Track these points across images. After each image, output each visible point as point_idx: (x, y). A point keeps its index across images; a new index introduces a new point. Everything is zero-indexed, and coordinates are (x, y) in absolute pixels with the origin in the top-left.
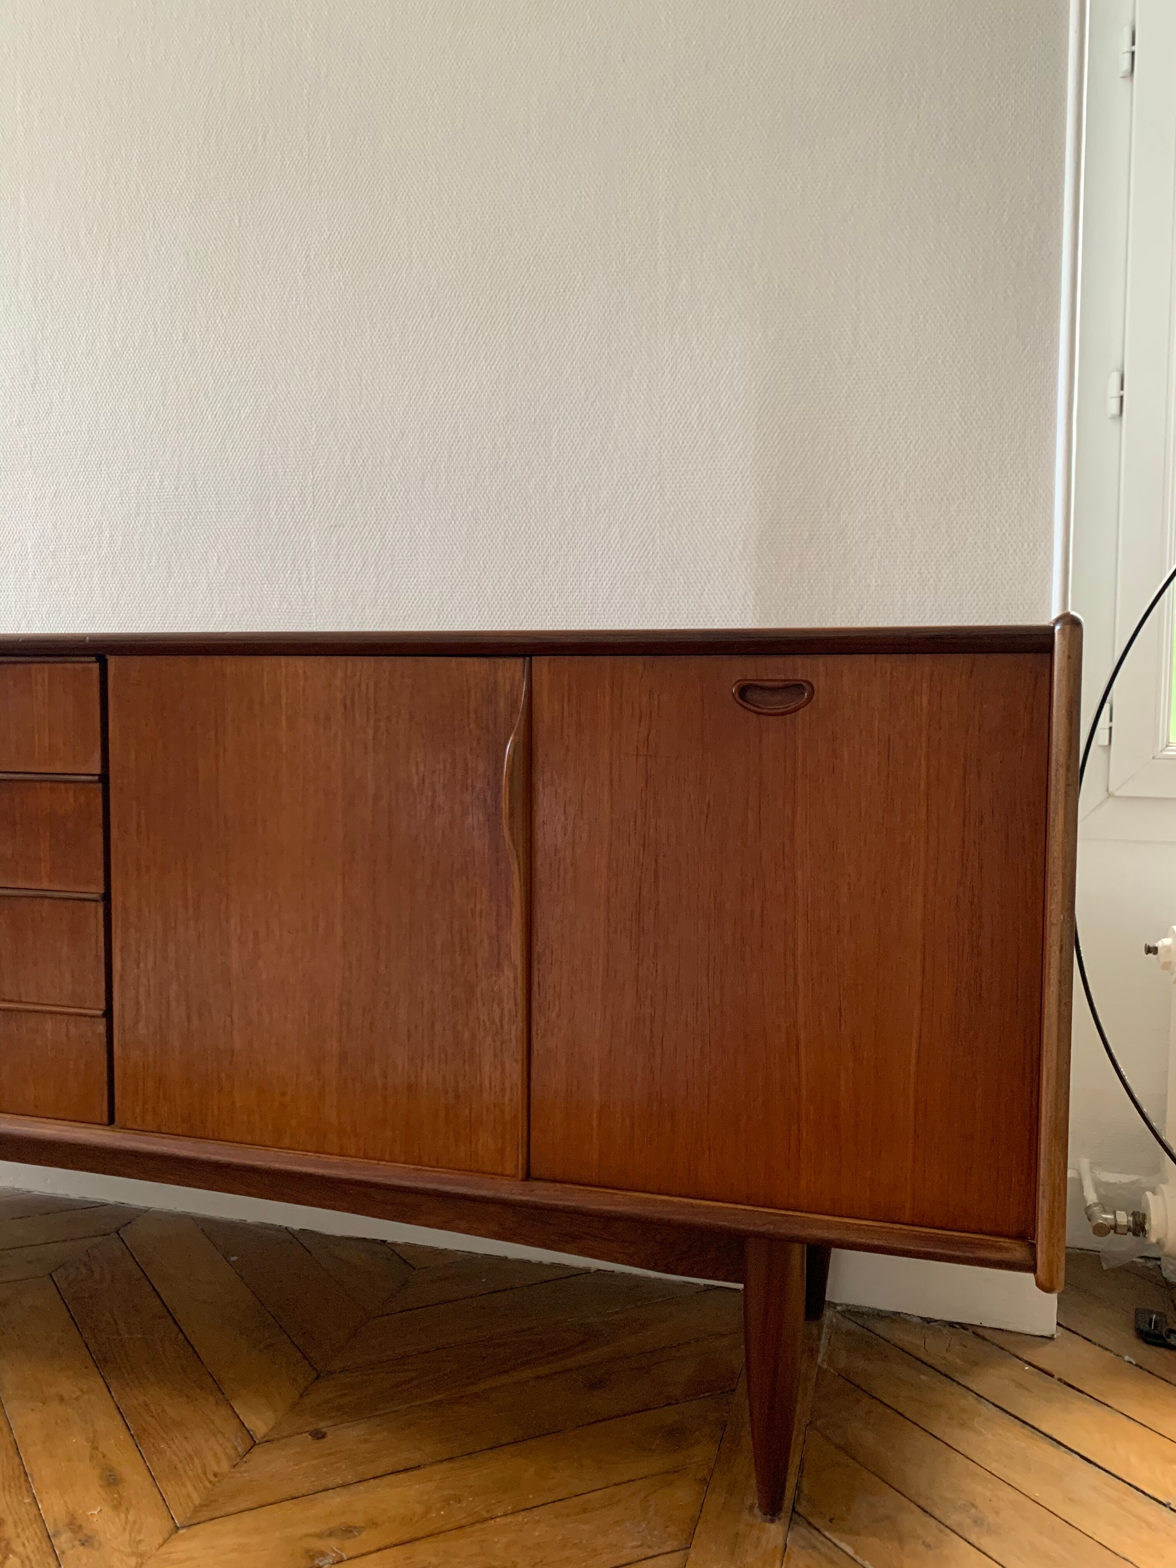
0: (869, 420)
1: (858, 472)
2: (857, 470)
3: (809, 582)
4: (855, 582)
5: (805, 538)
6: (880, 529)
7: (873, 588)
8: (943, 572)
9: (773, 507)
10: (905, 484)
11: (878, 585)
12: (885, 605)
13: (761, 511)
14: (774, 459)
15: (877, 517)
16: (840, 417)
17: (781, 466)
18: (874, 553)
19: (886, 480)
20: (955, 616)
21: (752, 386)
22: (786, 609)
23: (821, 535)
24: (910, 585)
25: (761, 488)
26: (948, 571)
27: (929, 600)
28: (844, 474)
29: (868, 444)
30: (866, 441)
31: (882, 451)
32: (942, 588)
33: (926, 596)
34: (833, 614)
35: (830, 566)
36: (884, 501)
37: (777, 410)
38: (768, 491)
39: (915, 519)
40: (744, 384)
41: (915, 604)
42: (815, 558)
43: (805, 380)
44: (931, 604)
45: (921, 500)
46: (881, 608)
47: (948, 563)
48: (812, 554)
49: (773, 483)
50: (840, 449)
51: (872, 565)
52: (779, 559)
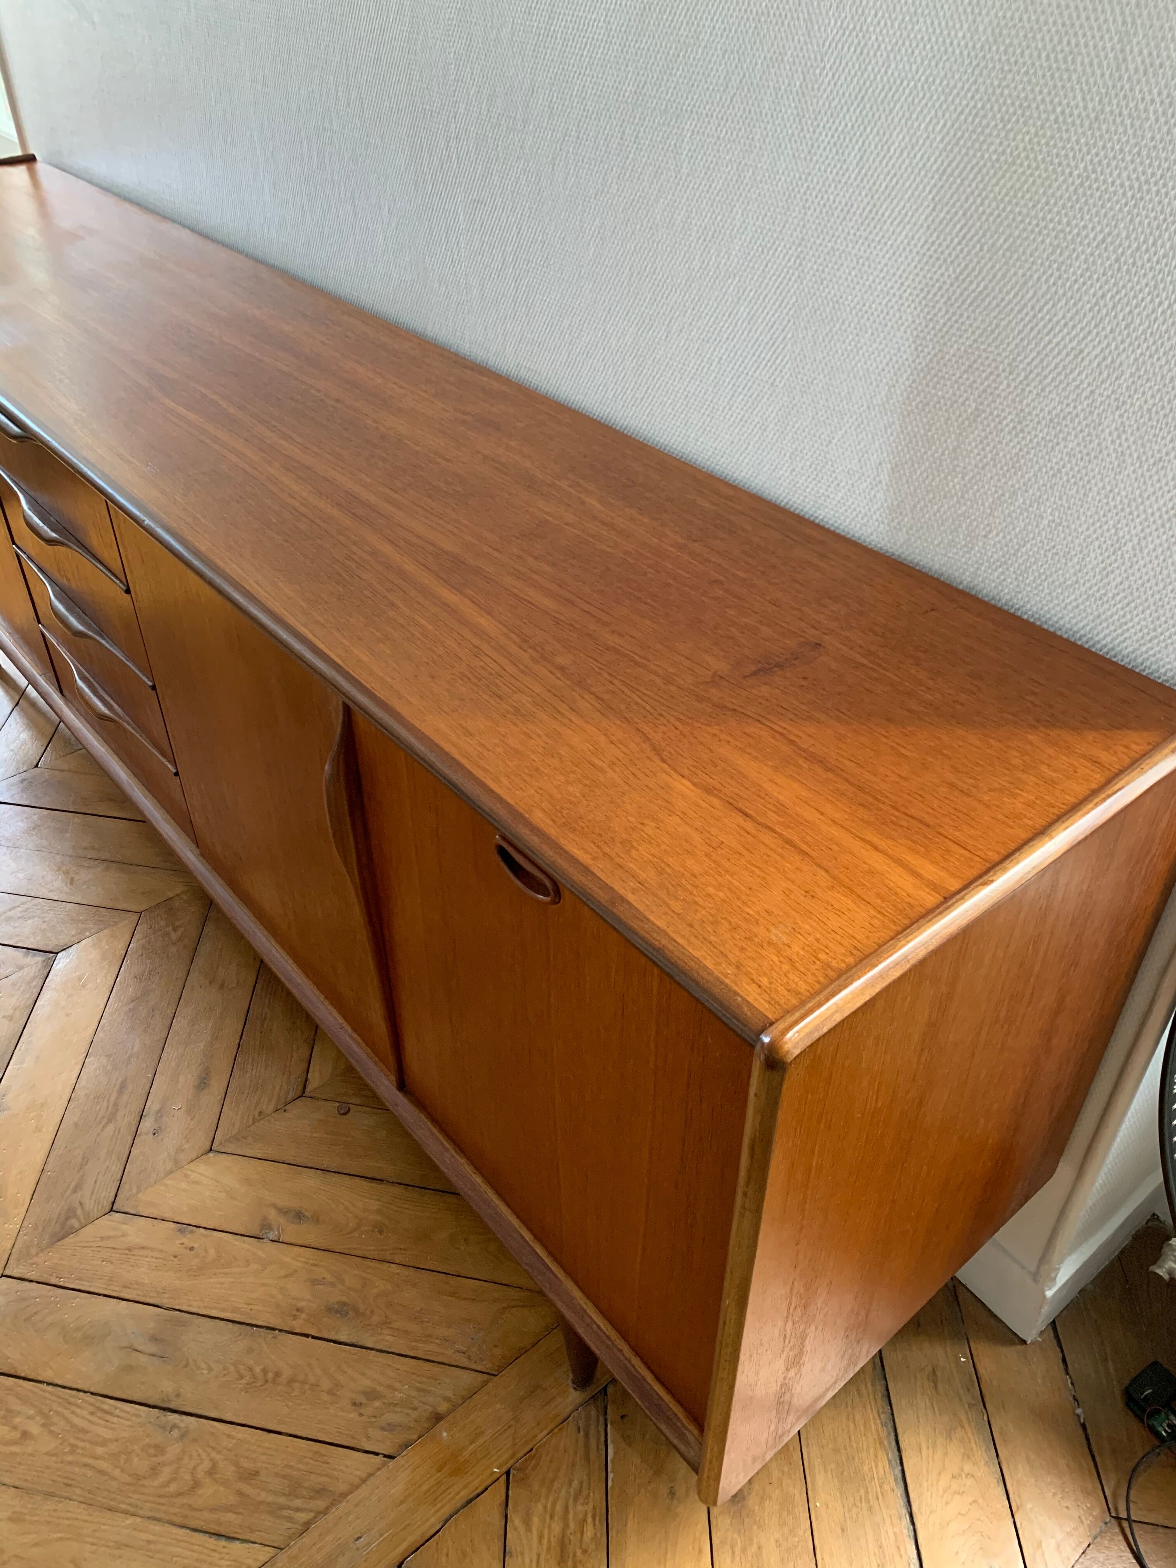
0: (1103, 241)
1: (1065, 331)
2: (1066, 325)
3: (963, 478)
4: (1024, 503)
5: (969, 411)
6: (1076, 436)
7: (1046, 522)
8: (1150, 539)
9: (933, 348)
10: (1132, 375)
11: (1053, 521)
12: (1057, 554)
13: (916, 349)
14: (947, 269)
15: (1077, 415)
16: (1059, 223)
17: (956, 284)
18: (1059, 471)
19: (1105, 359)
20: (1148, 612)
21: (938, 128)
22: (926, 506)
23: (991, 413)
24: (1097, 539)
25: (922, 311)
26: (1157, 542)
27: (1117, 572)
28: (1045, 326)
29: (1091, 286)
30: (1090, 278)
31: (1111, 305)
32: (1142, 563)
33: (1116, 565)
34: (985, 536)
35: (995, 466)
36: (1092, 392)
37: (966, 183)
38: (931, 319)
39: (1132, 439)
40: (928, 120)
41: (1098, 570)
42: (976, 446)
43: (1020, 137)
44: (1119, 580)
45: (1149, 410)
46: (1050, 555)
47: (1162, 530)
48: (975, 439)
49: (940, 310)
50: (1047, 281)
51: (1052, 487)
52: (930, 430)
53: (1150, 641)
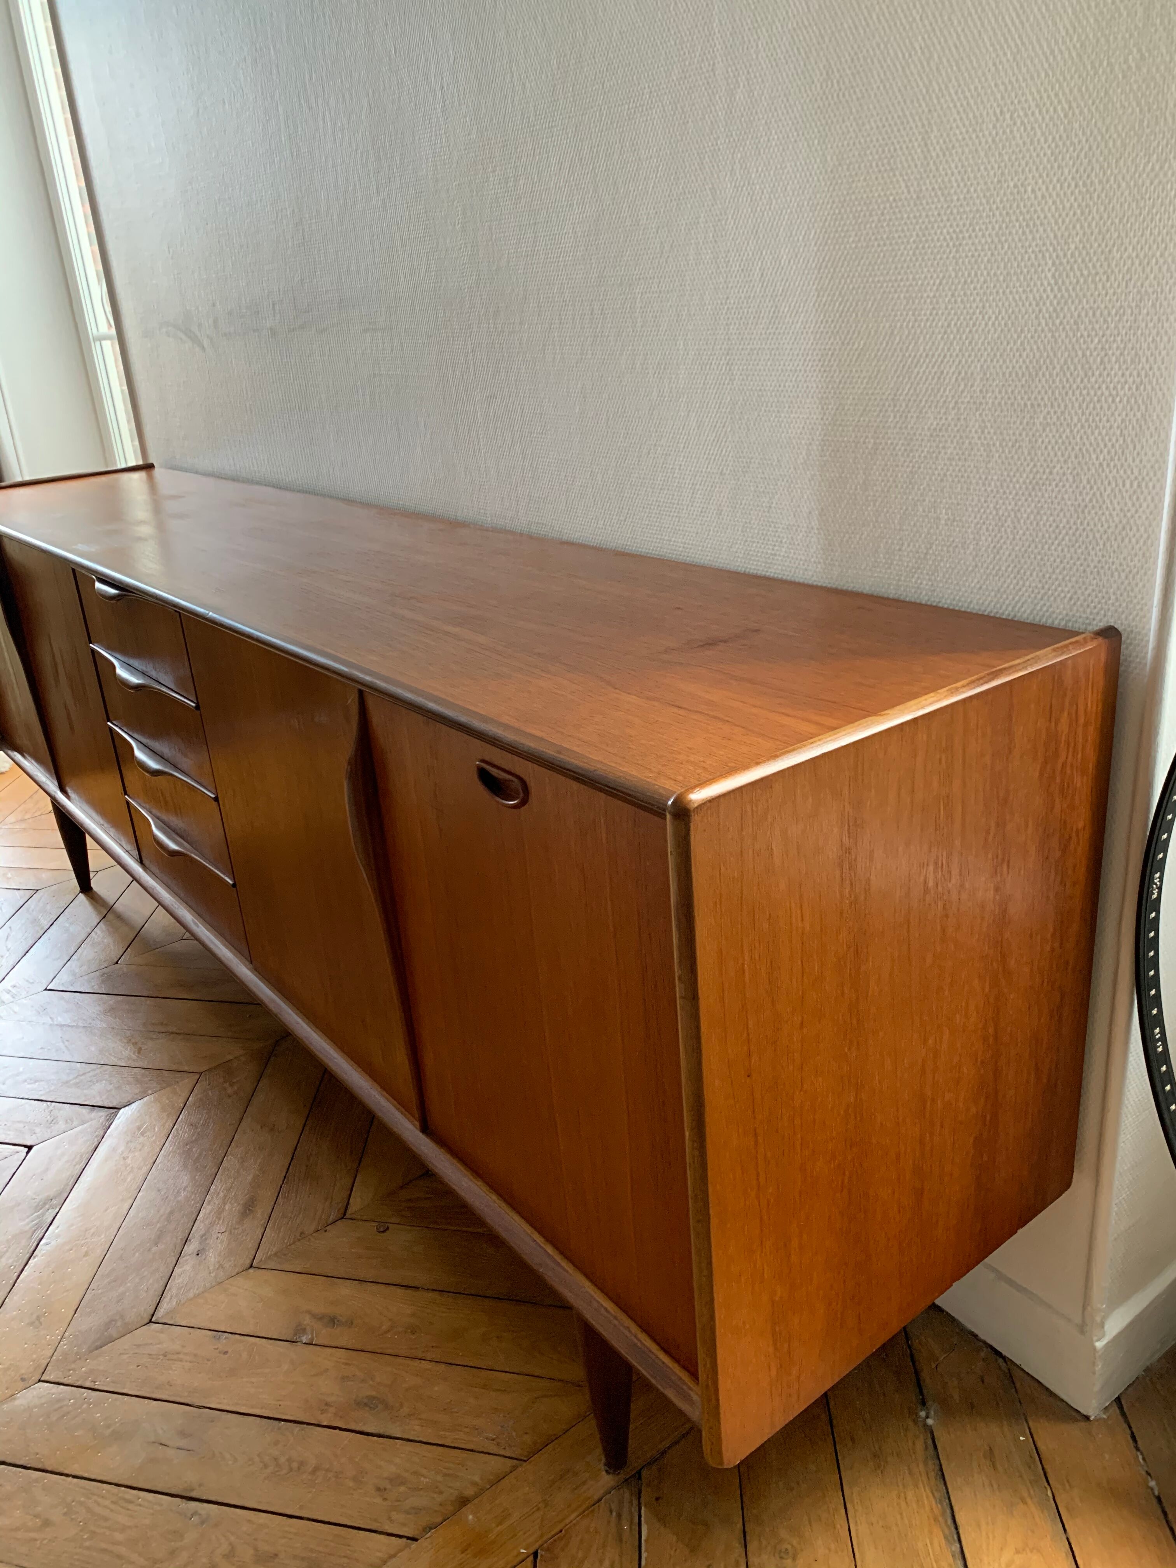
0: (940, 284)
1: (928, 360)
2: (927, 356)
3: (874, 505)
4: (924, 511)
5: (870, 447)
6: (952, 442)
7: (943, 522)
8: (1023, 510)
9: (835, 404)
10: (982, 380)
11: (949, 519)
12: (957, 546)
13: (823, 408)
14: (835, 339)
15: (949, 425)
16: (907, 280)
17: (843, 348)
18: (945, 475)
19: (960, 373)
20: (1035, 574)
21: (811, 237)
22: (850, 538)
23: (886, 443)
24: (984, 523)
25: (822, 377)
26: (1029, 510)
27: (1005, 547)
28: (912, 362)
29: (939, 320)
30: (937, 314)
31: (955, 331)
32: (1021, 532)
33: (1002, 541)
34: (900, 550)
35: (896, 487)
36: (956, 403)
37: (837, 270)
38: (830, 381)
39: (992, 431)
40: (803, 233)
41: (990, 550)
42: (880, 475)
43: (868, 226)
44: (1007, 553)
45: (1000, 404)
46: (951, 549)
47: (1030, 499)
48: (878, 470)
49: (835, 371)
50: (907, 326)
51: (942, 491)
52: (843, 472)
53: (1042, 599)
